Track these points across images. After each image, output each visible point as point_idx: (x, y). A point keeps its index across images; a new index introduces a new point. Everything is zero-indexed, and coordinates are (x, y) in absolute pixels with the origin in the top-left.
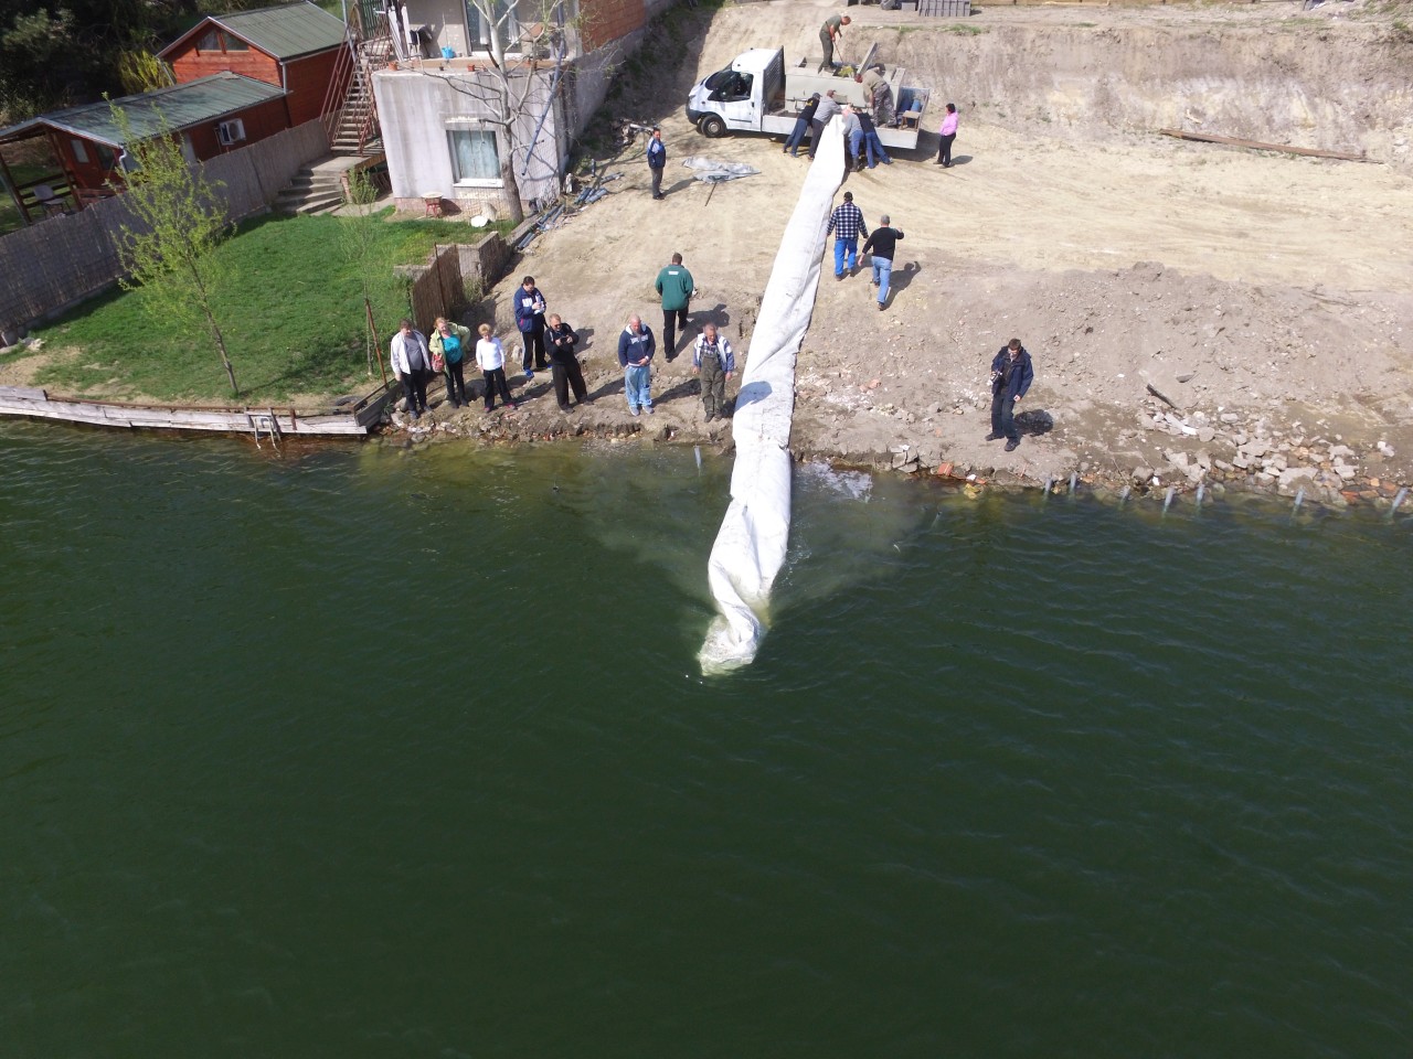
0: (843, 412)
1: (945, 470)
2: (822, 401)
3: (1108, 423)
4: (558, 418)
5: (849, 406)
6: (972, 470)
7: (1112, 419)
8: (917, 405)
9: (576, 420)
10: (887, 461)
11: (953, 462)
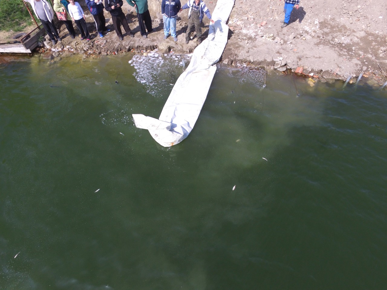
0: (250, 38)
1: (300, 71)
2: (240, 32)
3: (374, 44)
4: (119, 43)
5: (253, 35)
6: (312, 71)
7: (376, 41)
8: (284, 34)
9: (127, 44)
10: (271, 65)
11: (303, 67)
